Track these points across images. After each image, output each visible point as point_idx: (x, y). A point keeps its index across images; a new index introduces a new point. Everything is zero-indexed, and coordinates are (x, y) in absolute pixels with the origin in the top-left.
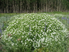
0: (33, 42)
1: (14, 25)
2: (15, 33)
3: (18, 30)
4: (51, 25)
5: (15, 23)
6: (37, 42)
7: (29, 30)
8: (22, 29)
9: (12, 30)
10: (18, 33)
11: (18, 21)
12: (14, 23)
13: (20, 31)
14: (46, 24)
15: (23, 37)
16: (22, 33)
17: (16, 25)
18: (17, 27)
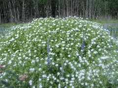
0: (58, 81)
1: (11, 42)
2: (13, 61)
3: (20, 54)
4: (95, 39)
5: (13, 39)
6: (67, 80)
7: (47, 54)
8: (29, 51)
9: (6, 55)
10: (20, 62)
11: (19, 33)
12: (9, 39)
13: (24, 56)
14: (85, 39)
15: (34, 69)
16: (30, 62)
17: (16, 43)
18: (18, 47)
